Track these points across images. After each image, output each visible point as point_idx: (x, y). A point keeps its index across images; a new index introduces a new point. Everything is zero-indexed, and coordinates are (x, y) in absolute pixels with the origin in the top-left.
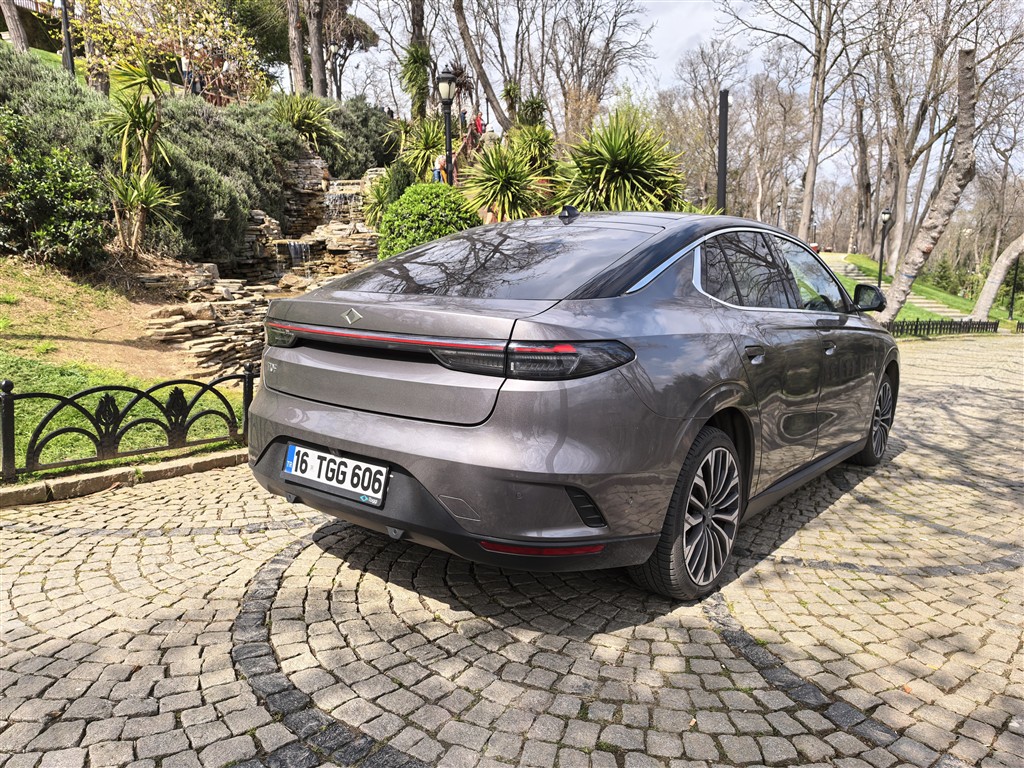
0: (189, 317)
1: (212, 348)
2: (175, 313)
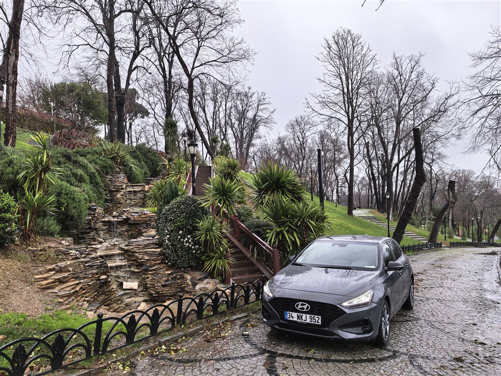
0: (56, 271)
1: (70, 290)
2: (51, 270)
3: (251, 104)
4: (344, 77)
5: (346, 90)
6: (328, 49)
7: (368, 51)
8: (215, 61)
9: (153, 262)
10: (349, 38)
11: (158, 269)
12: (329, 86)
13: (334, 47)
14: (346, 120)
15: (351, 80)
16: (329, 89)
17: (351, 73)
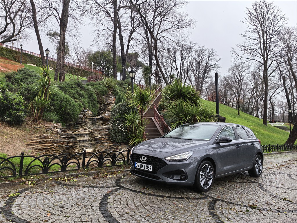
0: (42, 138)
2: (38, 137)
3: (204, 56)
4: (261, 32)
5: (262, 41)
6: (249, 15)
7: (279, 12)
8: (170, 29)
9: (103, 139)
10: (264, 6)
11: (104, 143)
12: (249, 38)
13: (253, 12)
14: (262, 61)
15: (266, 34)
16: (249, 40)
17: (266, 30)
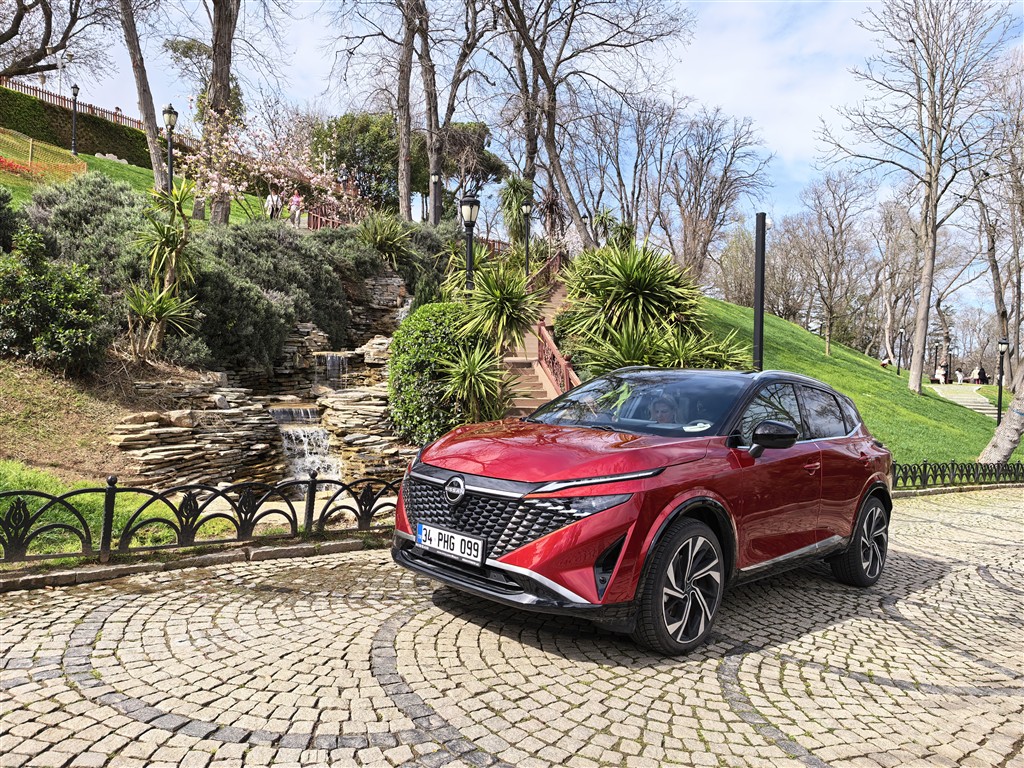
0: (163, 423)
1: (166, 456)
2: (149, 419)
3: (719, 144)
4: (923, 66)
5: (926, 96)
8: (602, 44)
9: (367, 431)
11: (374, 443)
12: (881, 86)
15: (942, 71)
